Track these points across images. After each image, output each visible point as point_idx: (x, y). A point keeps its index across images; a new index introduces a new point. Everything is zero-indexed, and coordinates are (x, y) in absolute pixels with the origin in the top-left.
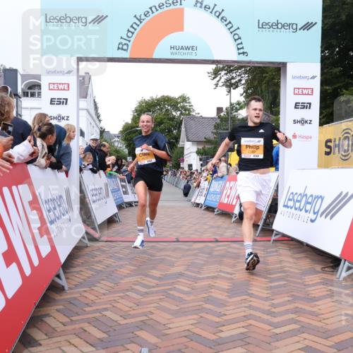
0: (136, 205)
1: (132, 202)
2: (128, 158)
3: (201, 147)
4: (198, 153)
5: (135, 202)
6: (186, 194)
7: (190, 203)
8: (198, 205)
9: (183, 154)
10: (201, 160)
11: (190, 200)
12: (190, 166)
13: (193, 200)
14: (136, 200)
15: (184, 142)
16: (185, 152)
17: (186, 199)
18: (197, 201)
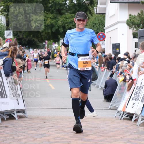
0: (20, 117)
1: (12, 111)
2: (6, 32)
3: (135, 13)
4: (131, 23)
5: (18, 112)
6: (108, 97)
7: (115, 113)
8: (130, 116)
9: (104, 25)
10: (135, 36)
11: (116, 109)
12: (116, 47)
13: (120, 108)
14: (21, 107)
15: (105, 4)
16: (108, 23)
17: (109, 105)
18: (129, 110)
